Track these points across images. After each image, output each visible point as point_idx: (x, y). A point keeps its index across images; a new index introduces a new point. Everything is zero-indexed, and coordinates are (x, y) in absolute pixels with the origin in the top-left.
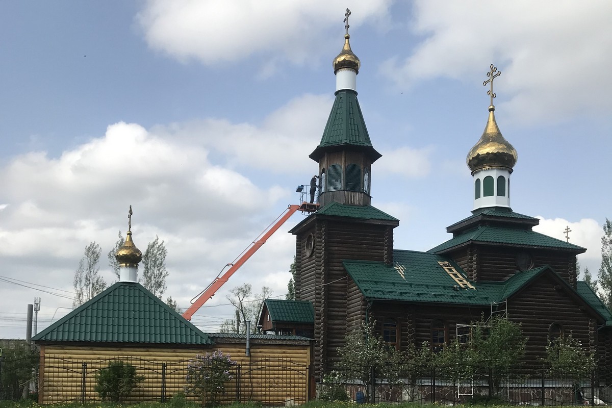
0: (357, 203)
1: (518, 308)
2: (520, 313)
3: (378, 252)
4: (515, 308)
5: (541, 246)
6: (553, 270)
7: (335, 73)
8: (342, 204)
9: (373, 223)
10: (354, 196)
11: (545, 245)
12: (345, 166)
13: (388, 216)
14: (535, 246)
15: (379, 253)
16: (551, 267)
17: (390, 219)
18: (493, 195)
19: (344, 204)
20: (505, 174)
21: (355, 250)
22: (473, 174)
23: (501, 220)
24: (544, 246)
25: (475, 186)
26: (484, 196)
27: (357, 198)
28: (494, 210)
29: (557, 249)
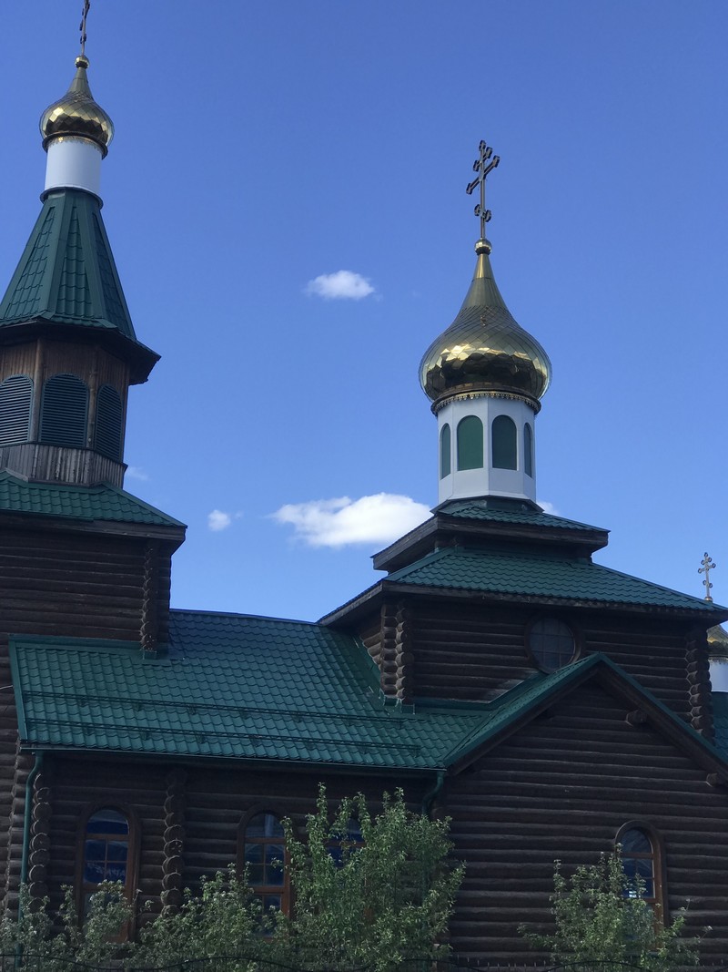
0: (70, 478)
1: (515, 778)
2: (524, 792)
3: (121, 615)
4: (506, 778)
5: (595, 601)
6: (615, 666)
7: (46, 145)
8: (26, 479)
9: (105, 531)
10: (64, 460)
11: (608, 598)
12: (42, 379)
13: (154, 512)
14: (578, 599)
15: (125, 616)
16: (611, 657)
17: (157, 521)
18: (482, 467)
19: (31, 481)
20: (518, 413)
21: (52, 607)
22: (436, 410)
23: (494, 531)
24: (604, 601)
25: (439, 443)
26: (459, 470)
27: (73, 464)
28: (484, 504)
29: (642, 610)
